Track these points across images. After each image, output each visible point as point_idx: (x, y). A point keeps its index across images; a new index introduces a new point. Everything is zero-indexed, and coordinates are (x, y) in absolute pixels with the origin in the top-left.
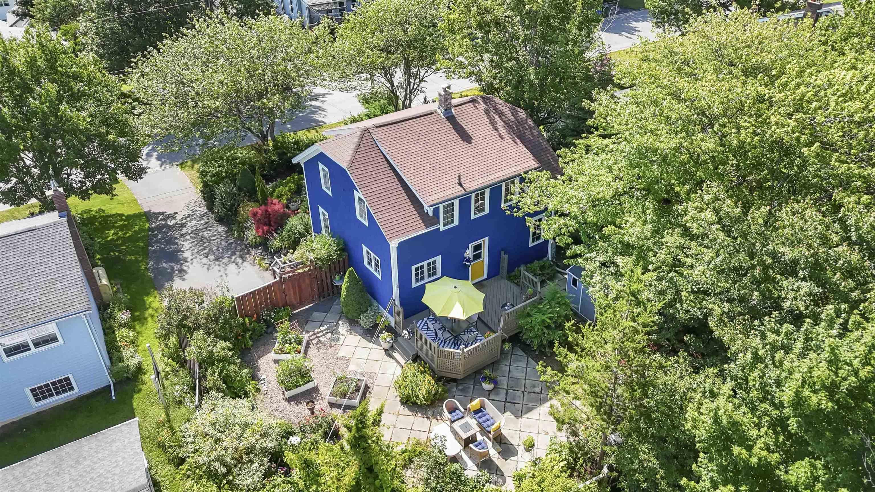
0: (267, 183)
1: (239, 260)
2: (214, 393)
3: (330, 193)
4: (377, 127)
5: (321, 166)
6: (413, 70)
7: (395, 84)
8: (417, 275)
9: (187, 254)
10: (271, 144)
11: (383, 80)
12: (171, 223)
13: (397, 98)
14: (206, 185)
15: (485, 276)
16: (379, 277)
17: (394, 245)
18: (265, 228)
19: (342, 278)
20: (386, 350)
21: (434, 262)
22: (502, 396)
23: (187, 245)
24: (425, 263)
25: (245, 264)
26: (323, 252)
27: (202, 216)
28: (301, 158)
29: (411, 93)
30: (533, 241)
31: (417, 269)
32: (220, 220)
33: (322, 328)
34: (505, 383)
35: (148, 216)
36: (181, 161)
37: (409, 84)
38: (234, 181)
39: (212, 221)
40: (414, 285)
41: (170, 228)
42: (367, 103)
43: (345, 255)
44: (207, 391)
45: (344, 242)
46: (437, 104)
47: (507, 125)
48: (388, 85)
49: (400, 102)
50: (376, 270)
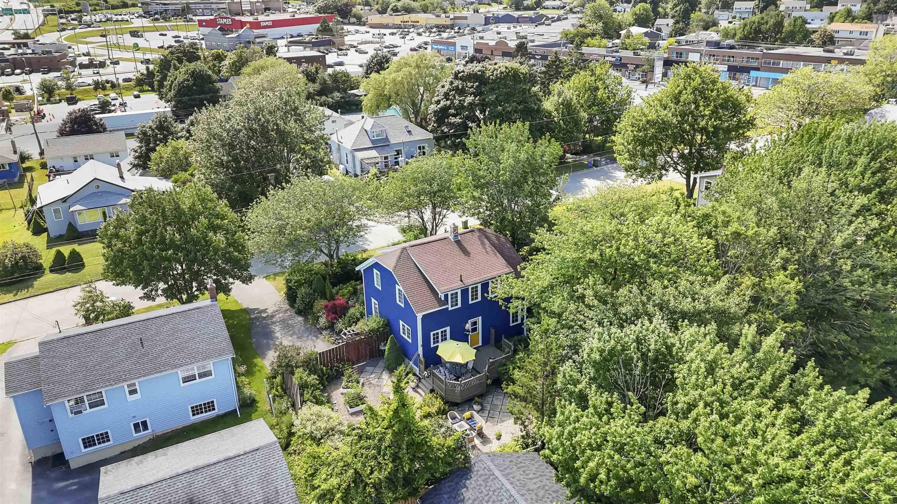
0: (333, 288)
1: (314, 338)
2: (309, 403)
3: (380, 289)
4: (412, 246)
5: (375, 271)
6: (438, 210)
7: (425, 220)
8: (434, 339)
9: (278, 335)
10: (336, 261)
11: (416, 217)
12: (264, 315)
13: (426, 229)
14: (289, 288)
15: (480, 344)
16: (410, 341)
17: (419, 316)
18: (333, 316)
19: (385, 345)
20: (413, 388)
21: (445, 331)
22: (486, 414)
23: (277, 329)
24: (439, 331)
25: (318, 340)
26: (374, 325)
27: (286, 311)
28: (361, 268)
29: (437, 226)
30: (513, 322)
31: (434, 335)
32: (299, 313)
33: (372, 376)
34: (489, 407)
35: (246, 311)
36: (265, 275)
37: (434, 219)
38: (310, 285)
39: (294, 314)
40: (432, 346)
41: (264, 318)
42: (404, 232)
43: (388, 329)
44: (306, 402)
45: (388, 320)
46: (449, 233)
47: (493, 245)
48: (420, 220)
49: (429, 232)
50: (408, 337)
